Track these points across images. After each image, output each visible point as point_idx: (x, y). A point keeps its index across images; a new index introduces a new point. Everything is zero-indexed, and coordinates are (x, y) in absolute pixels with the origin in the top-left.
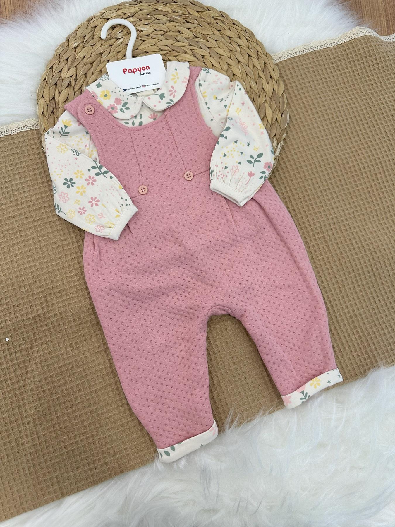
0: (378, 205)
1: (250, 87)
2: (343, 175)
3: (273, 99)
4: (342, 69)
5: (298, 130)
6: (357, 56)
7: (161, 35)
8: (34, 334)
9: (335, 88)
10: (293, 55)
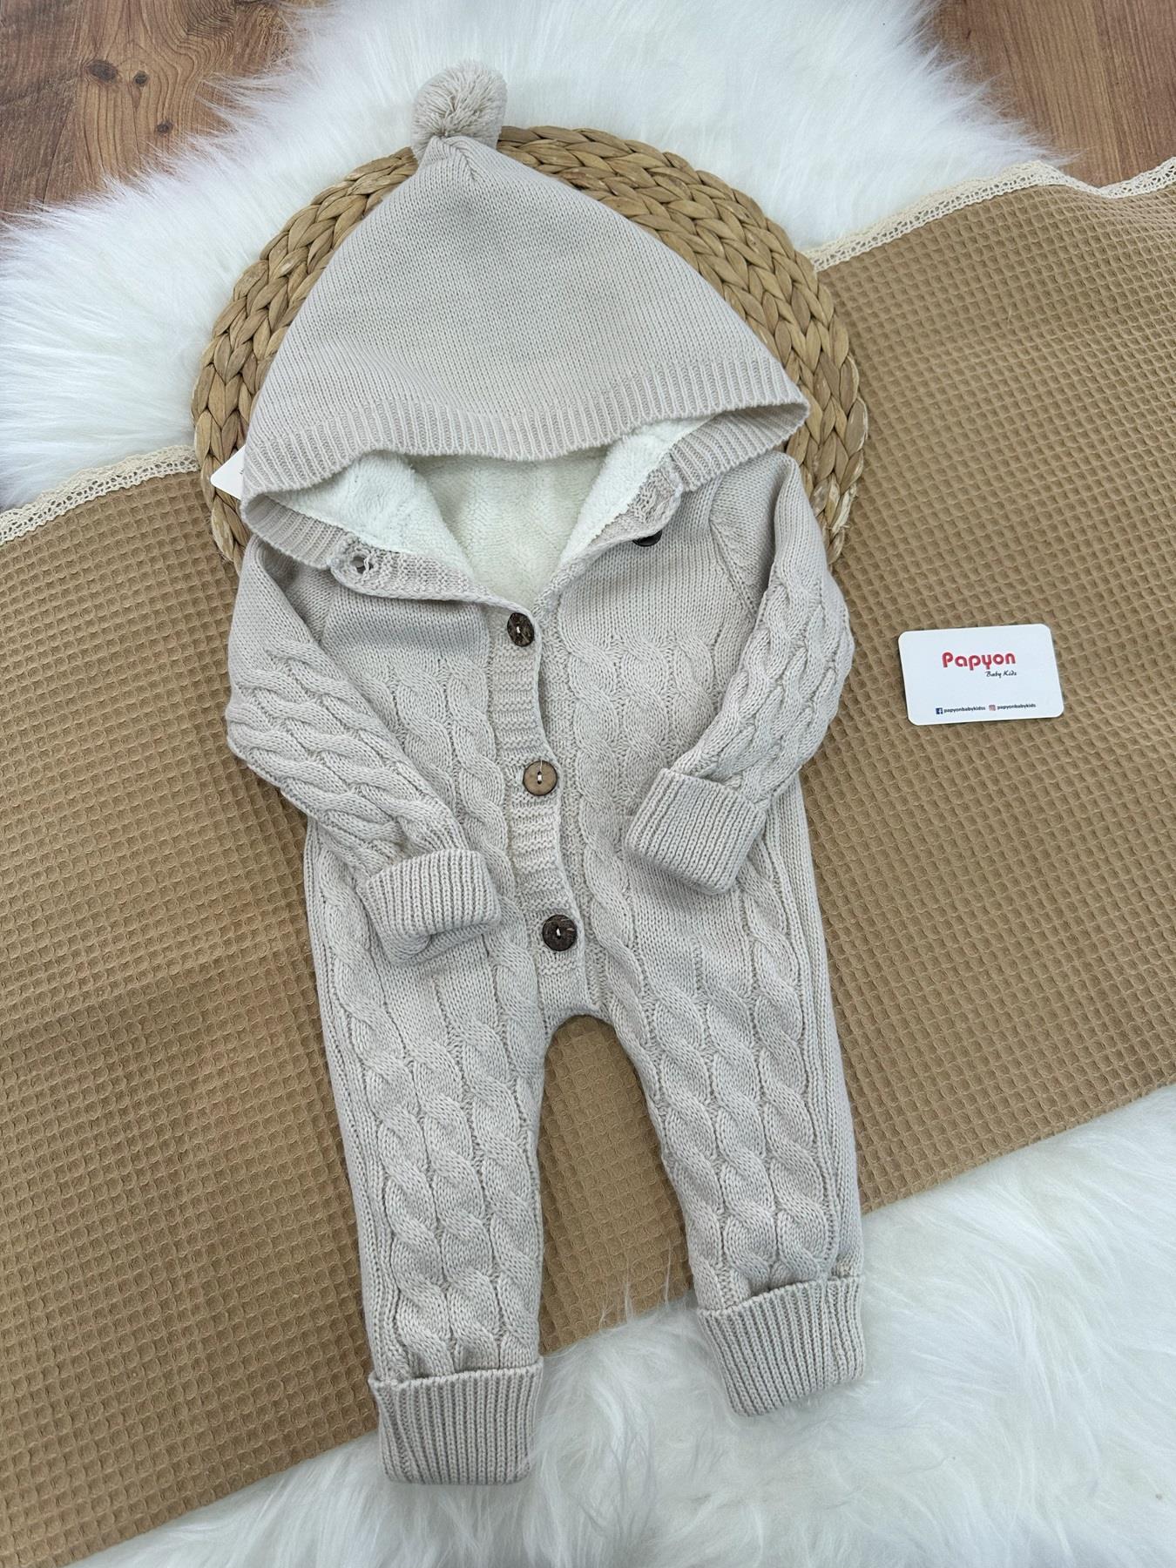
0: (1128, 629)
3: (821, 375)
10: (867, 245)
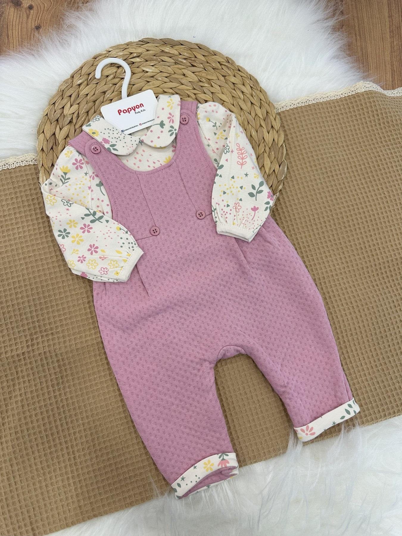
0: (370, 261)
1: (251, 135)
2: (336, 229)
4: (343, 122)
5: (295, 182)
6: (359, 110)
7: (166, 77)
8: (17, 372)
9: (335, 141)
10: (295, 105)
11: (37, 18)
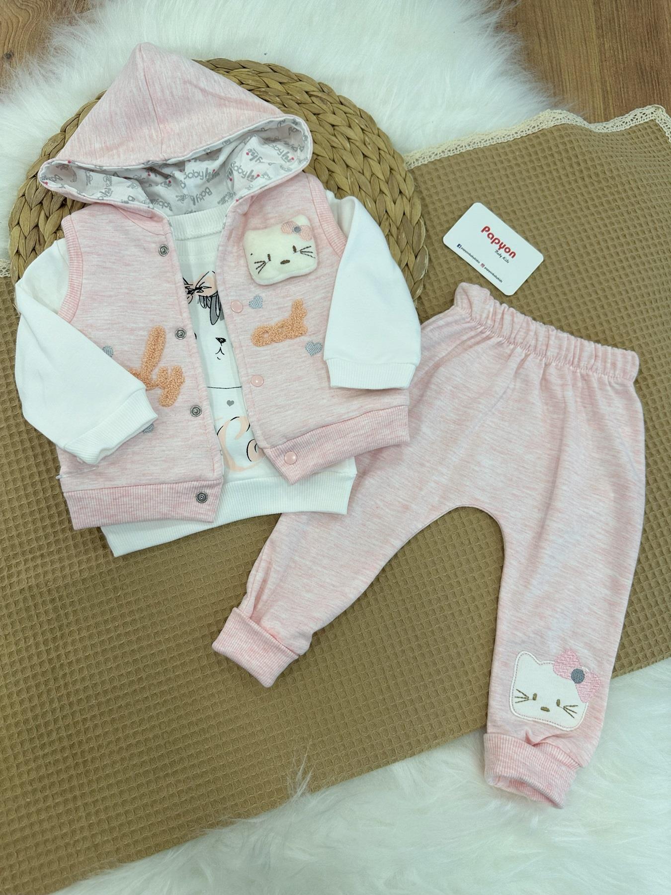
3: (402, 230)
4: (521, 178)
5: (443, 283)
6: (547, 158)
10: (438, 155)
11: (7, 40)
